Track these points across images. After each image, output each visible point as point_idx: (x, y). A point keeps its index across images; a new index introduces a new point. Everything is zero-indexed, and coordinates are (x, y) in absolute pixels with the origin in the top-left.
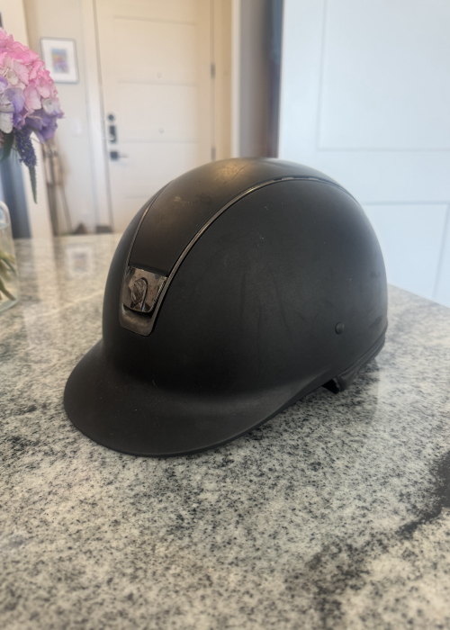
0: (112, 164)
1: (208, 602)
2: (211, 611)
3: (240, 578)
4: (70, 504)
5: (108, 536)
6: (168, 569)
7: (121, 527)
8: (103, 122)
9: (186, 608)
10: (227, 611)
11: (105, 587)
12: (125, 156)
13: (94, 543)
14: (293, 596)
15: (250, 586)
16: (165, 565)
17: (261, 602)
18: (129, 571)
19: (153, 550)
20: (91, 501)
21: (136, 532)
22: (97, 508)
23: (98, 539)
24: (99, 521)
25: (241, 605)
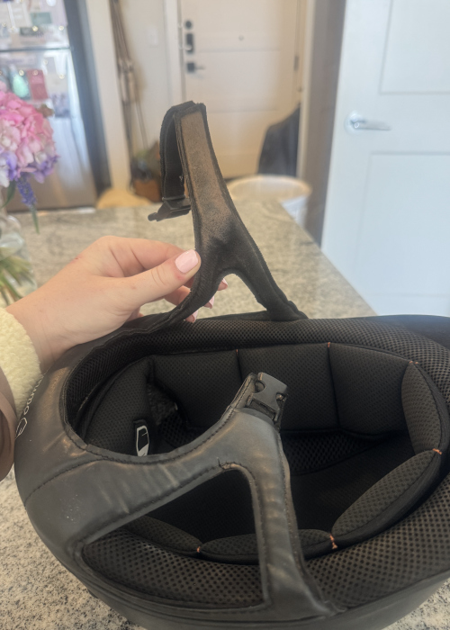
0: (188, 76)
1: (59, 615)
2: (58, 621)
3: (85, 602)
4: (8, 524)
5: (21, 555)
6: (46, 586)
7: (31, 549)
8: (180, 30)
9: (45, 616)
10: (67, 623)
11: (6, 593)
12: (202, 68)
13: (11, 558)
14: (109, 621)
15: (88, 608)
16: (45, 583)
17: (89, 621)
18: (24, 584)
19: (43, 570)
20: (20, 525)
21: (38, 554)
22: (23, 531)
23: (15, 556)
24: (19, 542)
25: (77, 621)
